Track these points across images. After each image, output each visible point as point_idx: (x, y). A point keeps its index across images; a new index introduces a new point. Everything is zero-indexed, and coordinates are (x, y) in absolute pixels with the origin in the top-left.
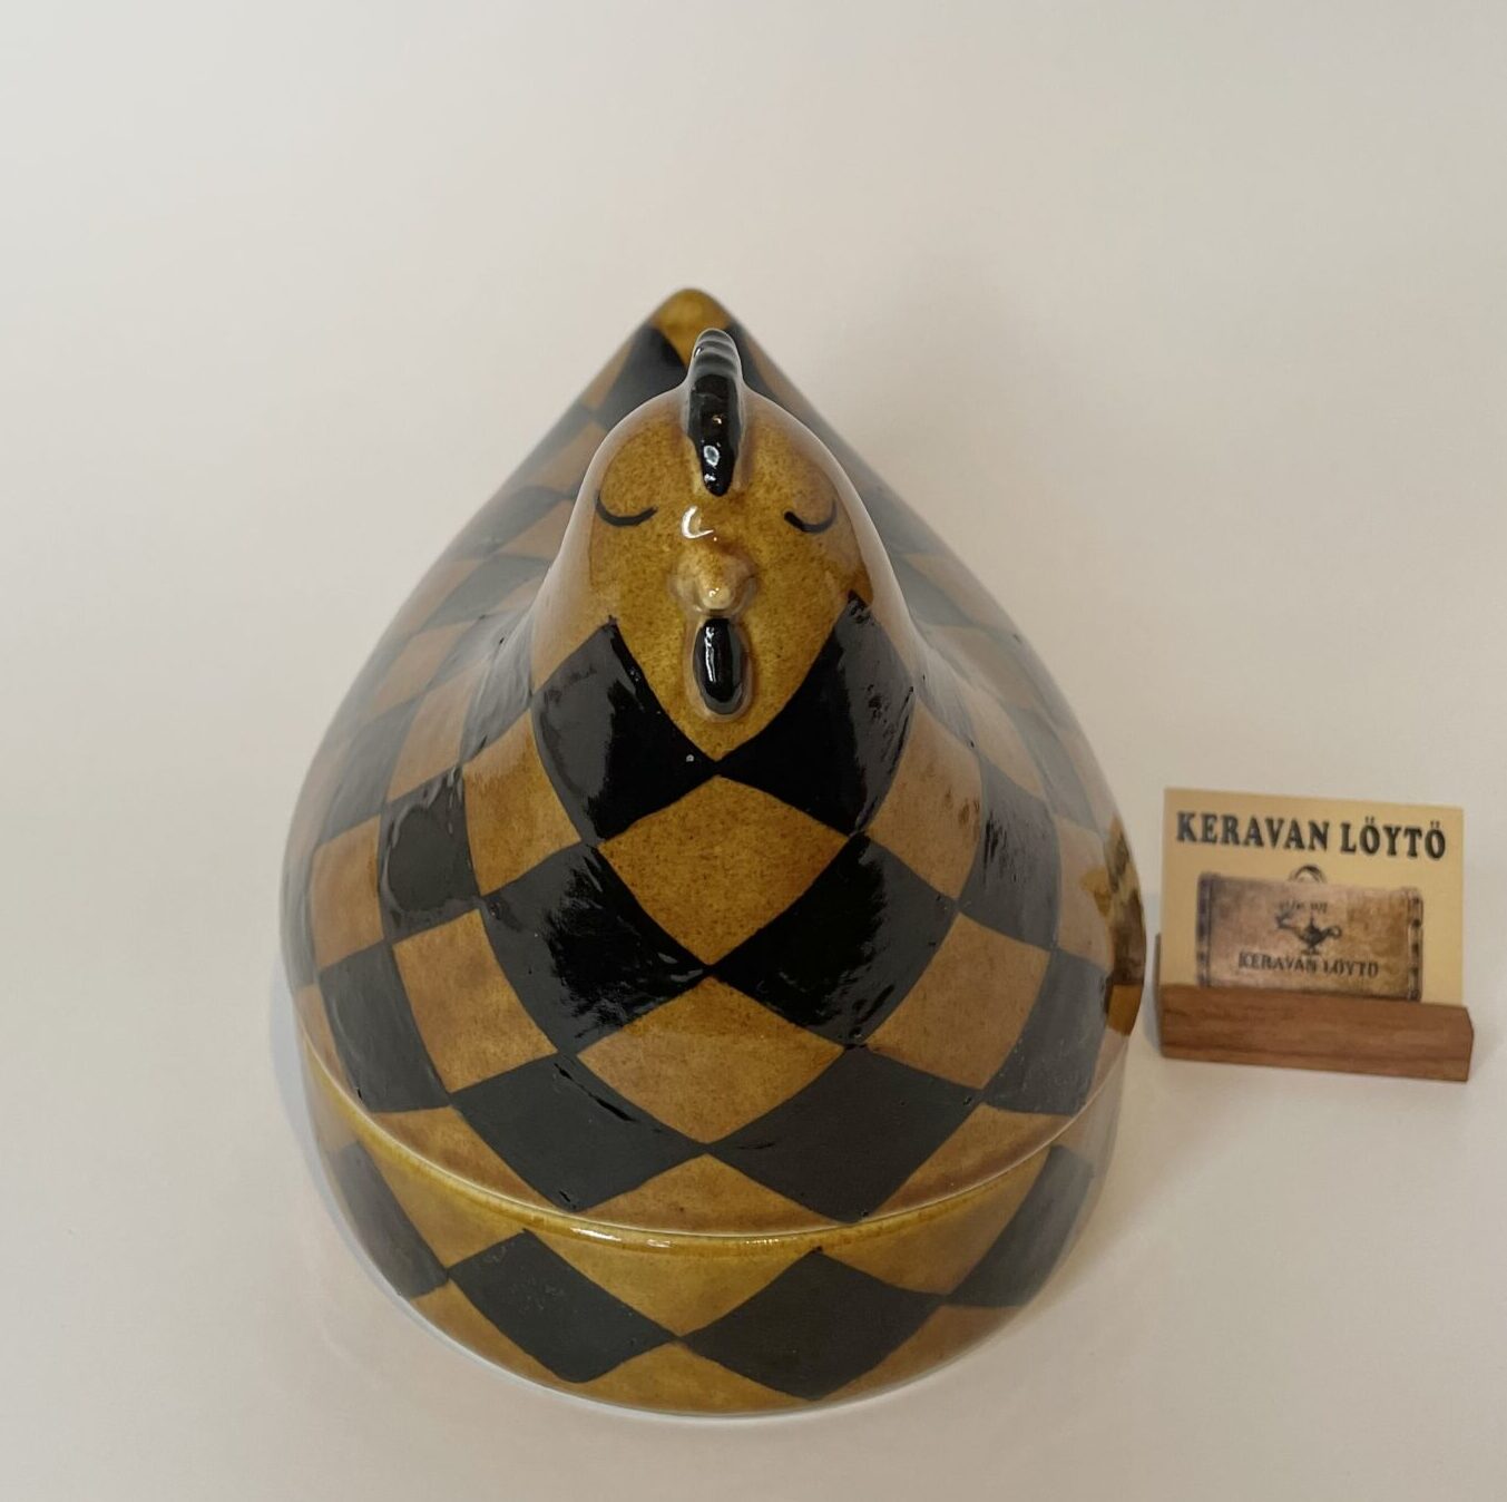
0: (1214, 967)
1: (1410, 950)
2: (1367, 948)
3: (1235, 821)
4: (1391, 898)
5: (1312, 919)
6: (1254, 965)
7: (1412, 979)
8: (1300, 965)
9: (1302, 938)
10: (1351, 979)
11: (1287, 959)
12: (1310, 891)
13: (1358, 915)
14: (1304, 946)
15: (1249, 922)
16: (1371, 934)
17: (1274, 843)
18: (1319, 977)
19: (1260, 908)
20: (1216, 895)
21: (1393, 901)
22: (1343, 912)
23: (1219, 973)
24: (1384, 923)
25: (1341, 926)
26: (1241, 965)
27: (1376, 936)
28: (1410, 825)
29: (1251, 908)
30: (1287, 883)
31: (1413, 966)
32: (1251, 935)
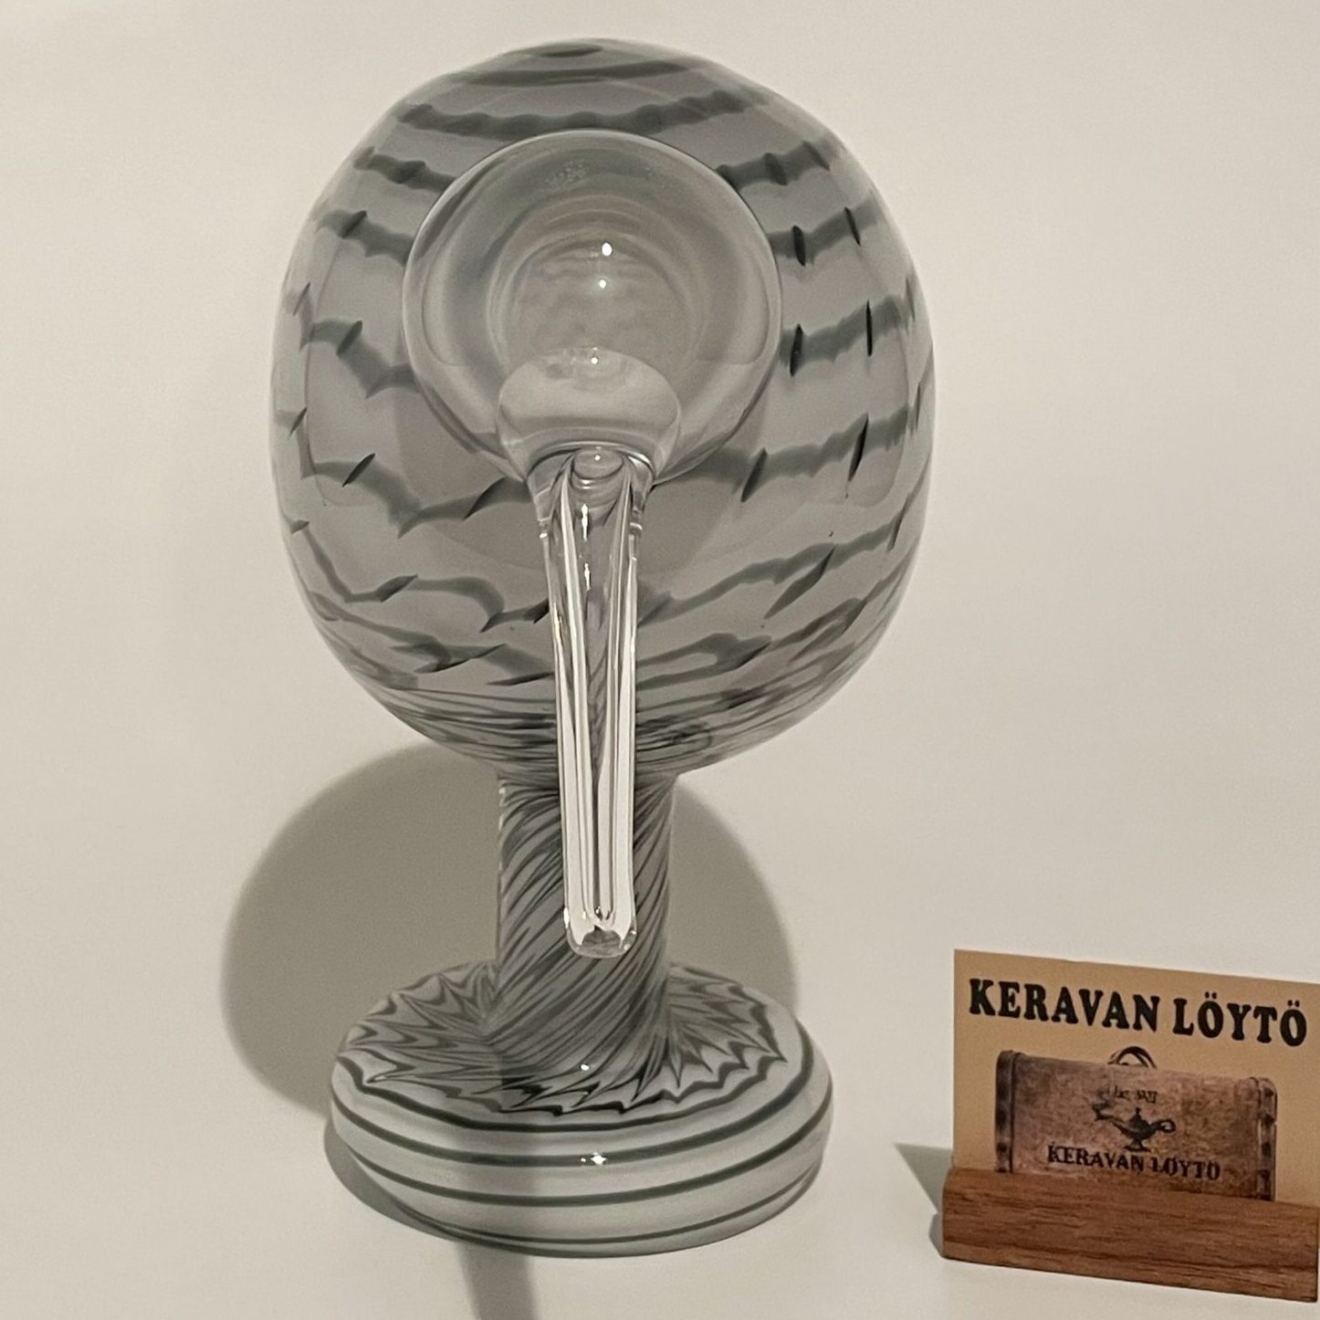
0: (1017, 1162)
1: (1260, 1150)
2: (1207, 1147)
3: (1041, 991)
4: (1236, 1087)
5: (1138, 1110)
6: (1066, 1161)
7: (1260, 1179)
8: (1123, 1162)
9: (1124, 1131)
10: (1184, 1181)
11: (1107, 1155)
12: (1134, 1078)
13: (1192, 1107)
14: (1129, 1141)
15: (1063, 1111)
16: (1210, 1129)
17: (1090, 1020)
18: (1147, 1176)
19: (1074, 1095)
20: (1020, 1077)
21: (1240, 1093)
22: (1175, 1104)
23: (1024, 1166)
24: (1227, 1119)
25: (1174, 1120)
26: (1051, 1159)
27: (1218, 1133)
28: (1261, 1005)
29: (1062, 1094)
30: (1107, 1067)
31: (1264, 1168)
32: (1063, 1126)
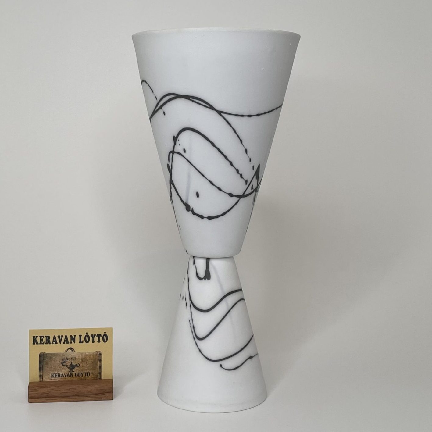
0: (44, 379)
1: (98, 367)
2: (87, 369)
3: (49, 337)
4: (93, 354)
5: (71, 362)
6: (55, 377)
7: (99, 375)
8: (68, 375)
9: (69, 368)
10: (82, 378)
11: (65, 374)
12: (71, 355)
13: (84, 359)
14: (69, 370)
15: (54, 365)
16: (88, 365)
17: (60, 343)
18: (74, 378)
19: (57, 361)
20: (44, 359)
21: (94, 355)
22: (80, 359)
23: (46, 379)
24: (91, 361)
25: (80, 364)
26: (52, 377)
27: (89, 365)
28: (98, 334)
29: (54, 361)
30: (65, 353)
31: (99, 372)
32: (55, 369)
